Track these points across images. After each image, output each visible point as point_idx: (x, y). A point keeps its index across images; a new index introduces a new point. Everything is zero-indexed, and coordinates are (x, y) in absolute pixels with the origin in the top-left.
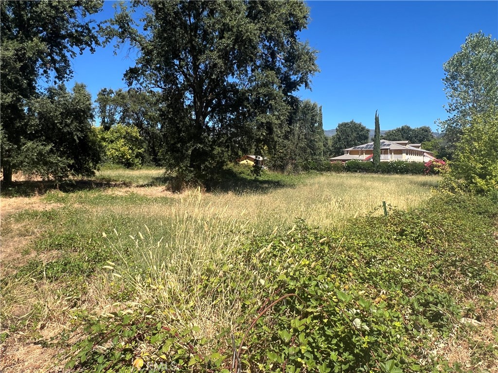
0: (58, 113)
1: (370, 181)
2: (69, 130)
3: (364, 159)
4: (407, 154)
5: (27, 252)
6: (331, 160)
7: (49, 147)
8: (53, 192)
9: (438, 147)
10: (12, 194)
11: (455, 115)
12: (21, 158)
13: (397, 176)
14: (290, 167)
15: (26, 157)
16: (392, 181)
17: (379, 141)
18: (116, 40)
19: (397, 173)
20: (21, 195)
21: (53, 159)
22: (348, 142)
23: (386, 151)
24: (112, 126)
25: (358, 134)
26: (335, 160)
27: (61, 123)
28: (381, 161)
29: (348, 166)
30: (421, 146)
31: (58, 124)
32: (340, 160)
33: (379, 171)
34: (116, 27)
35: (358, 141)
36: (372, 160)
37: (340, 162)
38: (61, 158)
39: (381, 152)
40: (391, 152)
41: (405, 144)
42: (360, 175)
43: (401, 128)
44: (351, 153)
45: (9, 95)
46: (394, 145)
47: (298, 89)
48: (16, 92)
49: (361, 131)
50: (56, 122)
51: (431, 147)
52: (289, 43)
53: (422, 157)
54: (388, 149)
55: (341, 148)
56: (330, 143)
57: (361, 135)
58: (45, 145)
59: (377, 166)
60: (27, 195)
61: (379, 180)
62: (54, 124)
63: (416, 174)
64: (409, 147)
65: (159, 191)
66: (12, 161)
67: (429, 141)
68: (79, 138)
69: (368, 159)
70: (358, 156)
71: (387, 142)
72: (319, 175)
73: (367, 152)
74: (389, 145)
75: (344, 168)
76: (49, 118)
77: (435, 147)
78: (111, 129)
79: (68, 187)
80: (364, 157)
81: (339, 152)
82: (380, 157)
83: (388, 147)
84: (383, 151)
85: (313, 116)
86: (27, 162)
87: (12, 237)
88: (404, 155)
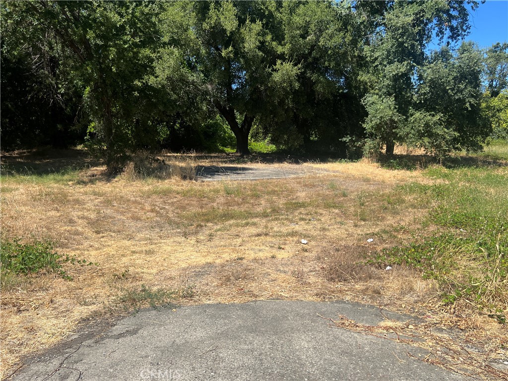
0: (451, 78)
2: (461, 96)
5: (426, 225)
7: (437, 117)
8: (436, 167)
10: (394, 166)
12: (407, 130)
15: (412, 128)
20: (403, 168)
21: (440, 131)
24: (502, 90)
27: (452, 90)
31: (449, 91)
38: (448, 129)
45: (403, 65)
48: (411, 60)
50: (448, 88)
58: (433, 116)
60: (409, 168)
62: (446, 91)
66: (399, 132)
68: (471, 105)
76: (440, 85)
78: (501, 94)
86: (413, 134)
87: (407, 208)
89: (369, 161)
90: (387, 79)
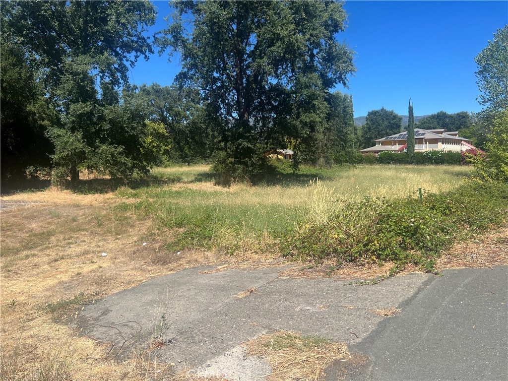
1: (405, 172)
2: (135, 133)
3: (397, 149)
4: (443, 143)
6: (363, 152)
7: (120, 149)
8: (123, 188)
9: (477, 135)
11: (488, 107)
13: (432, 167)
14: (322, 160)
16: (427, 172)
17: (413, 131)
18: (169, 49)
19: (432, 163)
21: (122, 160)
22: (379, 131)
23: (420, 141)
25: (390, 122)
26: (367, 152)
28: (415, 151)
29: (380, 158)
30: (458, 134)
32: (372, 151)
33: (414, 162)
34: (169, 37)
35: (390, 130)
36: (405, 151)
37: (372, 154)
39: (416, 141)
40: (426, 141)
41: (441, 133)
42: (394, 166)
43: (436, 114)
44: (383, 143)
46: (429, 134)
47: (334, 86)
49: (393, 119)
50: (124, 126)
51: (470, 134)
52: (327, 44)
53: (459, 146)
54: (422, 138)
55: (371, 138)
56: (360, 133)
57: (393, 123)
58: (117, 148)
59: (411, 157)
61: (414, 171)
62: (122, 128)
63: (452, 164)
64: (445, 135)
65: (208, 186)
67: (468, 127)
69: (401, 150)
70: (390, 147)
71: (421, 131)
72: (352, 168)
73: (400, 143)
74: (423, 134)
75: (376, 160)
76: (117, 123)
77: (473, 134)
79: (135, 185)
80: (397, 147)
81: (370, 143)
82: (414, 147)
83: (422, 137)
84: (417, 141)
85: (345, 107)
86: (101, 163)
88: (440, 144)
89: (58, 189)
90: (72, 116)
